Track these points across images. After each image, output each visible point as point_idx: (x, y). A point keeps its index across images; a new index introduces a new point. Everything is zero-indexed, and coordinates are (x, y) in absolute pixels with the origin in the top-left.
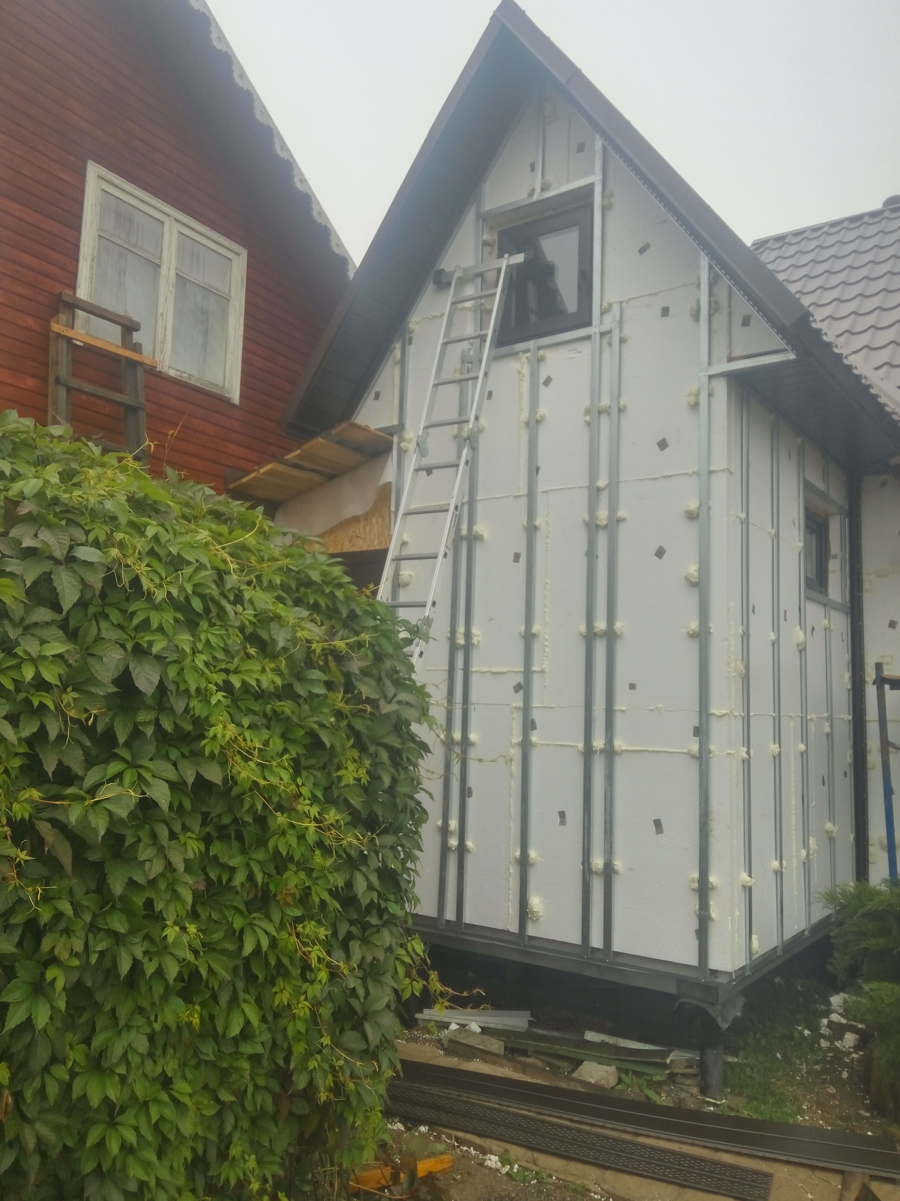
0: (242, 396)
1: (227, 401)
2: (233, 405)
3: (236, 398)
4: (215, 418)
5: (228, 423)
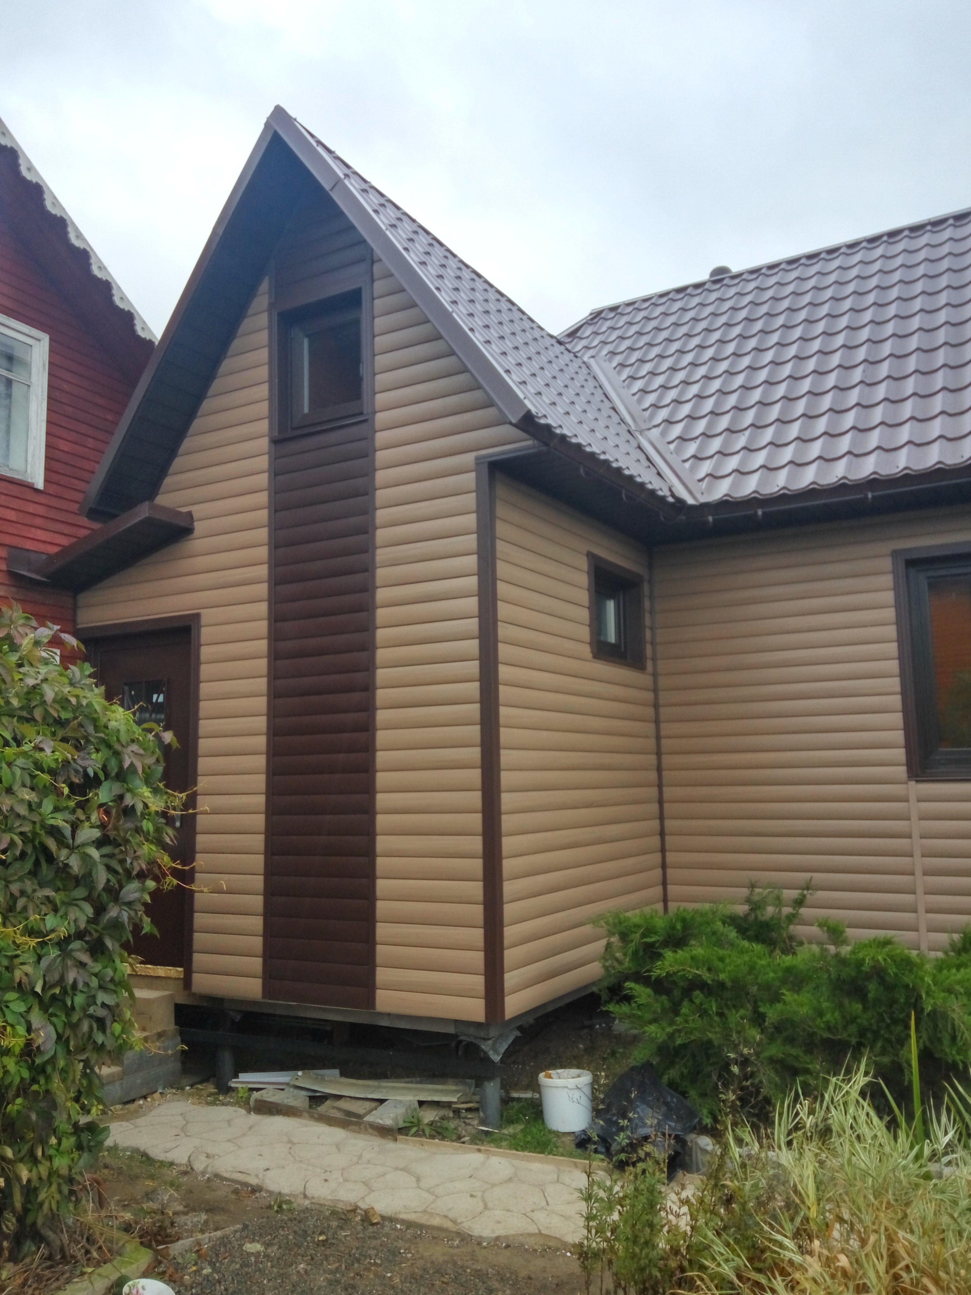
0: (46, 480)
1: (31, 487)
2: (37, 491)
3: (39, 483)
4: (15, 504)
5: (31, 508)
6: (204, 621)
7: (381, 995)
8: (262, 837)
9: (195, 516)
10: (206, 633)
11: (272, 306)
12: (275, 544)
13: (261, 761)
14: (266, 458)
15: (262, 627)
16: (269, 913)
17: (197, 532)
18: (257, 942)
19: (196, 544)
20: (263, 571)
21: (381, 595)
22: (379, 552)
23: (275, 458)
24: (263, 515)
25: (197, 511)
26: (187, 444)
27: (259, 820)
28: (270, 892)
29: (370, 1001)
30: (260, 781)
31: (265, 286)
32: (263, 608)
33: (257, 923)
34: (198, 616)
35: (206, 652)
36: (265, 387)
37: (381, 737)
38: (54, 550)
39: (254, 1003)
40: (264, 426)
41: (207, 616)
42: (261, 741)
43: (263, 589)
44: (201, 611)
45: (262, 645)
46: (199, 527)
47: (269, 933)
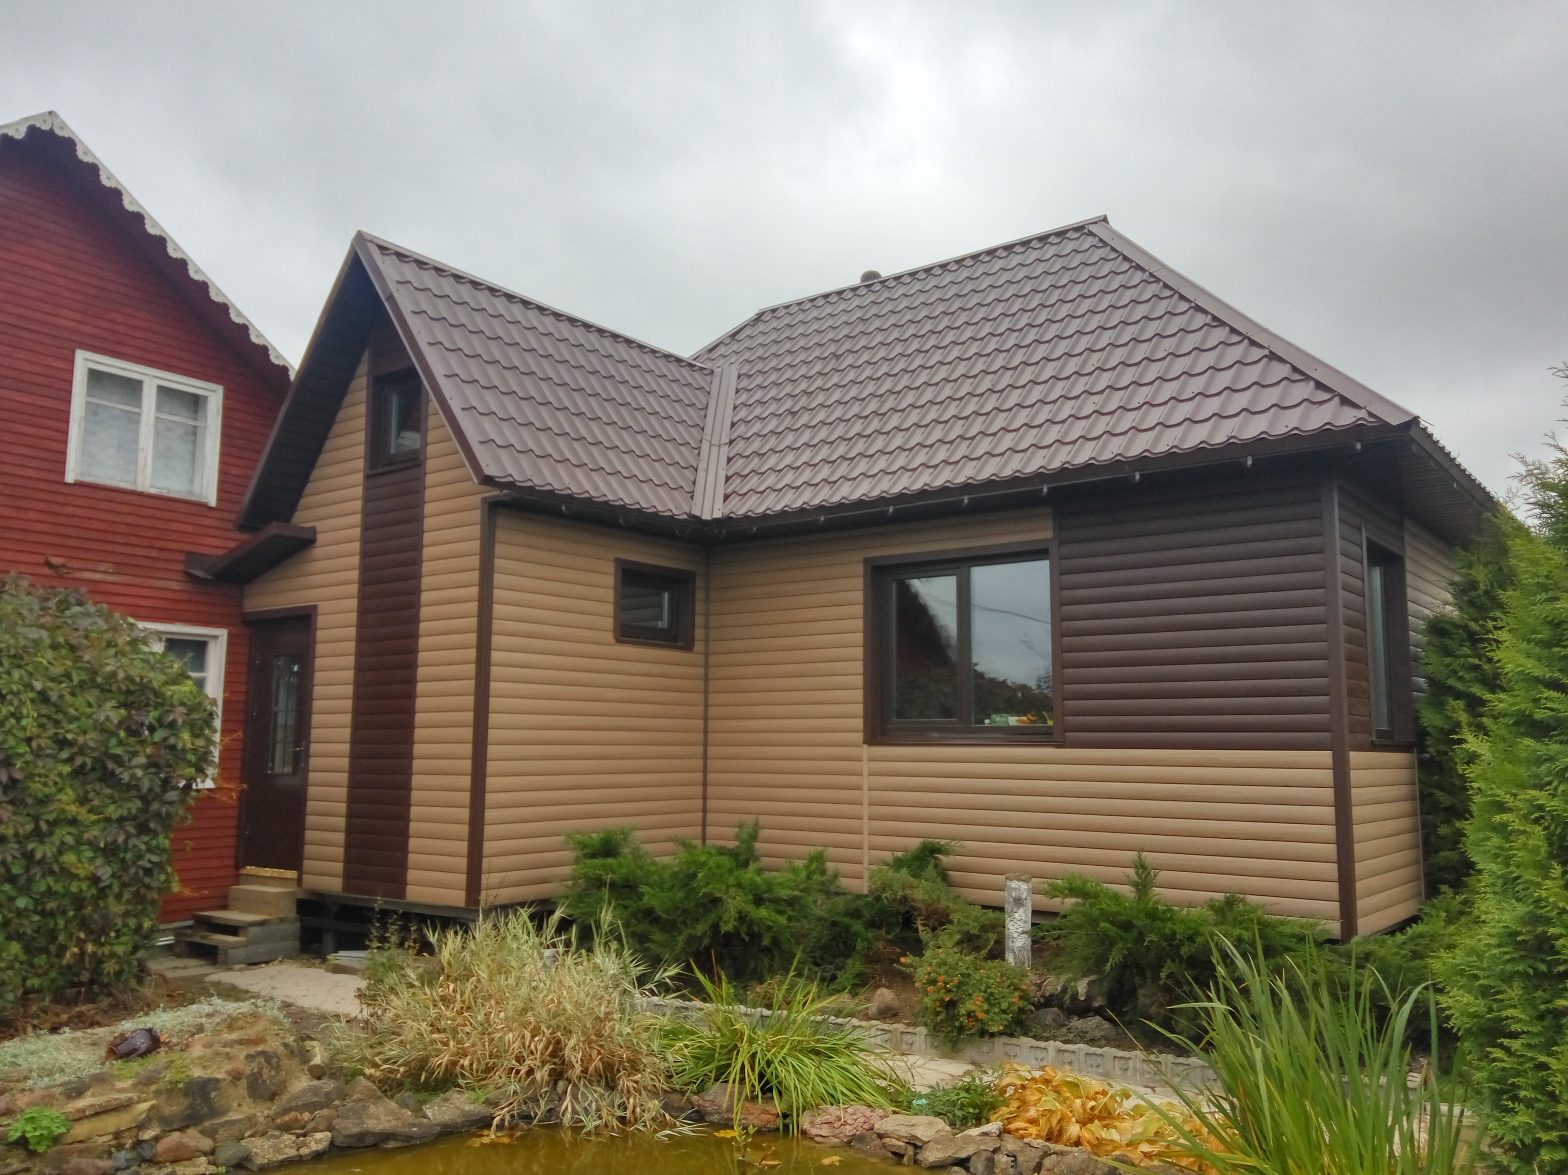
0: (220, 499)
1: (205, 506)
2: (211, 508)
3: (213, 502)
4: (193, 519)
5: (205, 522)
6: (320, 611)
7: (410, 890)
8: (346, 775)
9: (318, 530)
10: (321, 620)
11: (370, 373)
12: (365, 554)
13: (347, 719)
14: (361, 488)
15: (353, 617)
16: (350, 830)
17: (318, 543)
18: (340, 851)
19: (318, 551)
20: (355, 575)
21: (425, 597)
22: (425, 564)
23: (366, 489)
24: (357, 532)
25: (319, 525)
26: (316, 473)
27: (345, 762)
28: (351, 815)
29: (402, 893)
30: (346, 733)
31: (366, 356)
32: (354, 603)
33: (341, 837)
34: (315, 607)
35: (320, 634)
36: (363, 433)
37: (420, 702)
38: (221, 552)
39: (337, 897)
40: (360, 464)
41: (322, 607)
42: (348, 704)
43: (354, 588)
44: (320, 604)
45: (352, 631)
46: (320, 538)
47: (349, 845)
